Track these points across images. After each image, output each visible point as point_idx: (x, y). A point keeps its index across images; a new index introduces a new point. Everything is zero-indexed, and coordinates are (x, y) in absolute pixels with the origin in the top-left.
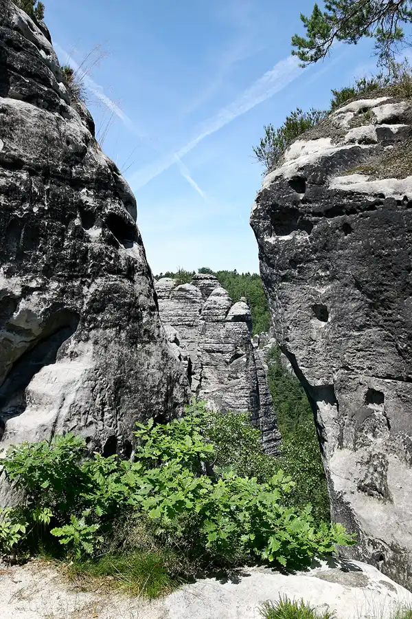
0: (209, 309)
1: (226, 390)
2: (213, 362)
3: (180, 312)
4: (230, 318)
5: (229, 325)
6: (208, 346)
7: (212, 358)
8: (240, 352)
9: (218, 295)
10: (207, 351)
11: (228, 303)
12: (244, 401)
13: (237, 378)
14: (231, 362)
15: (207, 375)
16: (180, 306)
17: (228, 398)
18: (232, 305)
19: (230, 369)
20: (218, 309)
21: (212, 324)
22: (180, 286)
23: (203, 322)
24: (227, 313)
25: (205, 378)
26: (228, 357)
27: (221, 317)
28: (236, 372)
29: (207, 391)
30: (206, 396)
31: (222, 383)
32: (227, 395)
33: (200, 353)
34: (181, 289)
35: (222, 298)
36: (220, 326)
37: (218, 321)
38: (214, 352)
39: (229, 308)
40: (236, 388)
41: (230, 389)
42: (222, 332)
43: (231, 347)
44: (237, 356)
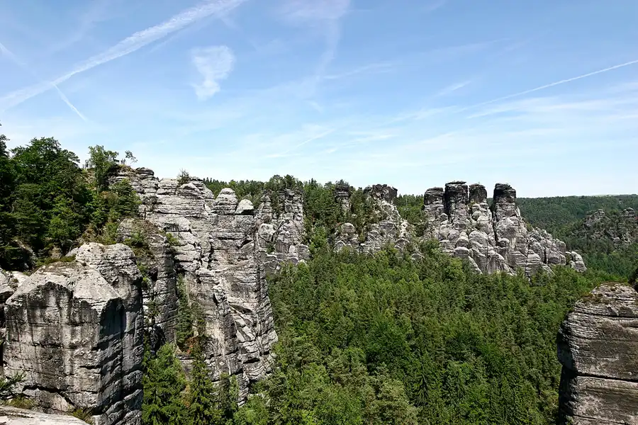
0: (221, 204)
1: (236, 269)
2: (224, 247)
3: (187, 206)
4: (240, 212)
5: (240, 218)
6: (221, 235)
7: (225, 244)
8: (249, 239)
9: (228, 193)
10: (220, 238)
11: (236, 200)
12: (253, 277)
13: (246, 259)
14: (241, 247)
15: (217, 258)
16: (188, 201)
17: (239, 275)
18: (239, 201)
19: (240, 252)
20: (229, 204)
21: (224, 216)
22: (184, 185)
23: (216, 215)
24: (236, 208)
25: (215, 260)
26: (239, 243)
27: (232, 211)
28: (245, 255)
29: (218, 270)
30: (218, 274)
31: (232, 264)
32: (237, 273)
33: (212, 240)
34: (186, 188)
35: (230, 196)
36: (231, 218)
37: (229, 214)
38: (226, 239)
39: (237, 204)
40: (245, 267)
41: (240, 268)
42: (233, 223)
43: (241, 235)
44: (246, 242)
